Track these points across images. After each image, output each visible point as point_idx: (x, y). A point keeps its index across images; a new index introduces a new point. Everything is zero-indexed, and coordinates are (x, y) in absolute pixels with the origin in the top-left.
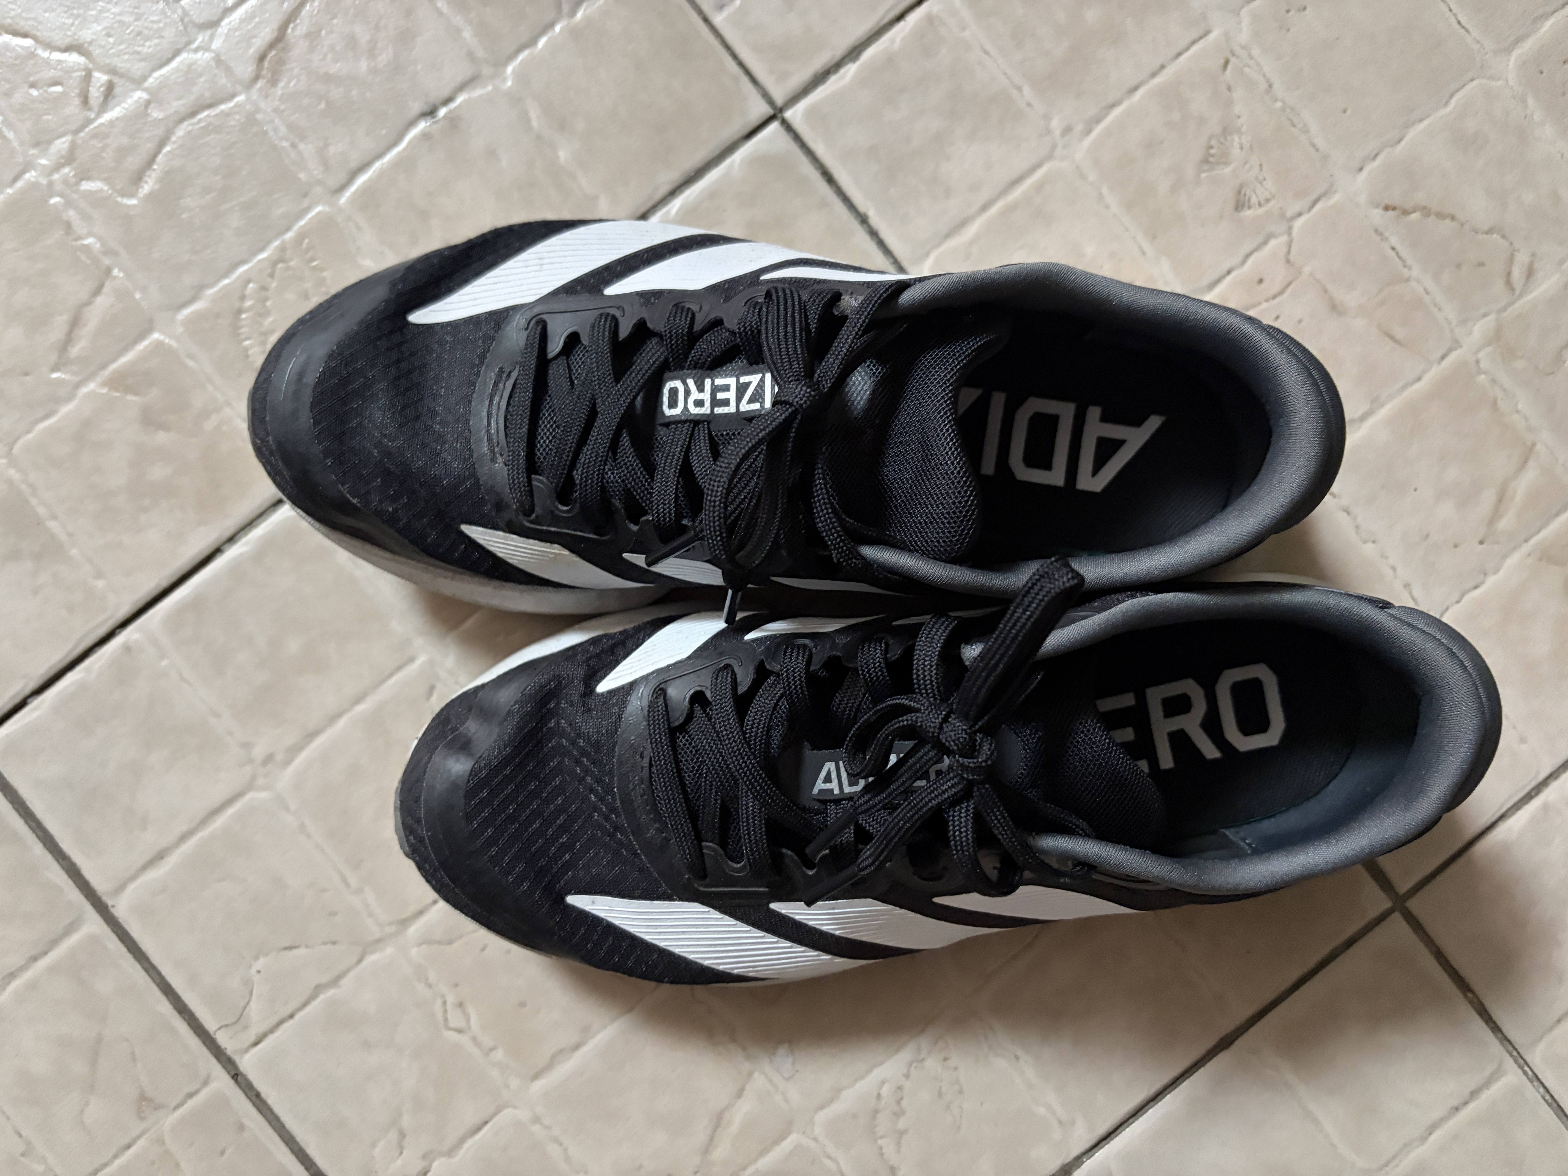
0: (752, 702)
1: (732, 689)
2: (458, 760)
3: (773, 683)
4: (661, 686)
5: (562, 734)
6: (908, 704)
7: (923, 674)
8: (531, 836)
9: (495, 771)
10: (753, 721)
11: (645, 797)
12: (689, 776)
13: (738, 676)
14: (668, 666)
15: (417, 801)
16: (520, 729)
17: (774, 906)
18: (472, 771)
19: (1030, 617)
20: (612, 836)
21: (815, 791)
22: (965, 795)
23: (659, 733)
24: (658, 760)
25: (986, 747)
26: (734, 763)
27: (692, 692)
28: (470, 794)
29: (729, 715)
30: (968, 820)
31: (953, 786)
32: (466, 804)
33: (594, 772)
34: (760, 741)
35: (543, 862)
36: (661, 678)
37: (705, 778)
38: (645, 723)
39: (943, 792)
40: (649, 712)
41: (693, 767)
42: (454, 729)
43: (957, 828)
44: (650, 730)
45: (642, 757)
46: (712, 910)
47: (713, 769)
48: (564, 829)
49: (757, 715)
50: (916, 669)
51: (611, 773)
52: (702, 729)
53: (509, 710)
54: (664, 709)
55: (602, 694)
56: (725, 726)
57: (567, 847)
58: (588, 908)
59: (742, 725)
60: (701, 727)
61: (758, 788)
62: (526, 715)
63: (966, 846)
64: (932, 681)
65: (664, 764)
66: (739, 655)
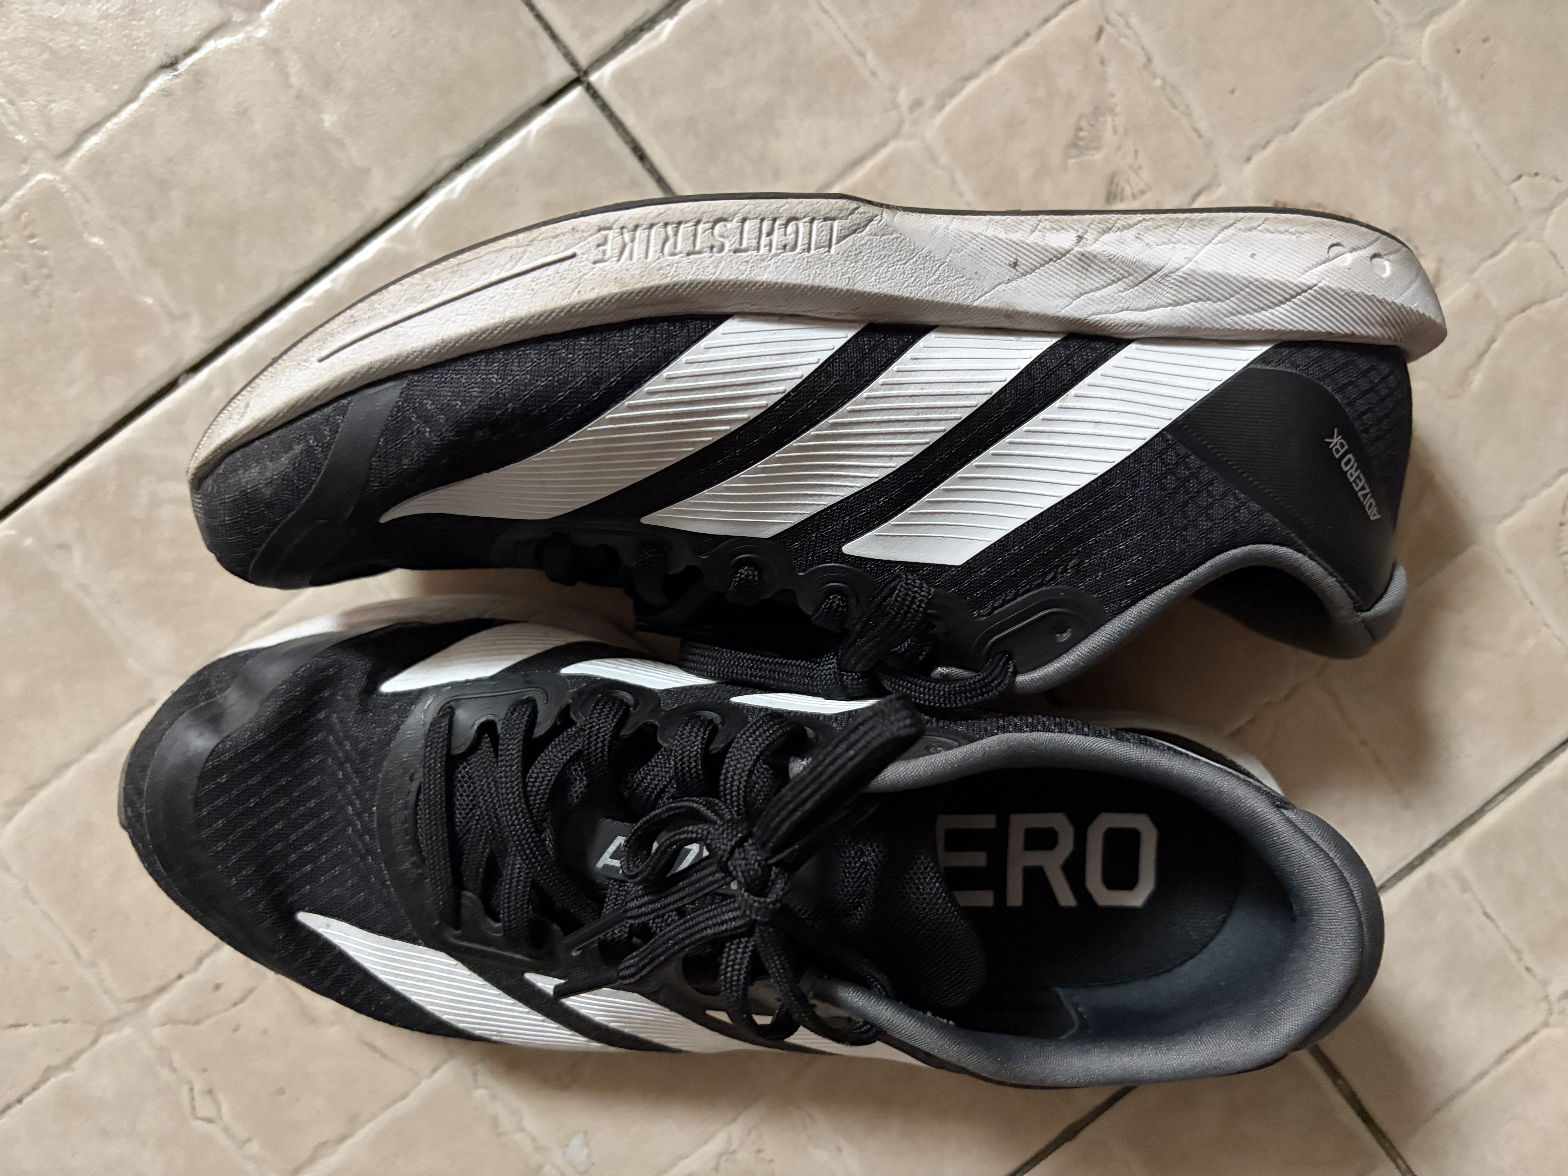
0: (542, 751)
1: (525, 731)
2: (201, 734)
3: (574, 735)
4: (452, 703)
5: (331, 730)
6: (705, 812)
7: (732, 777)
8: (270, 837)
9: (240, 757)
10: (538, 773)
11: (407, 825)
12: (460, 814)
13: (539, 715)
14: (467, 681)
15: (144, 769)
16: (281, 713)
17: (530, 976)
18: (213, 750)
19: (853, 758)
20: (363, 858)
21: (600, 865)
22: (749, 930)
23: (434, 757)
24: (428, 788)
25: (780, 885)
26: (506, 816)
27: (483, 720)
28: (206, 776)
29: (513, 760)
30: (744, 958)
31: (734, 919)
32: (198, 786)
33: (355, 783)
34: (541, 799)
35: (278, 868)
36: (453, 694)
37: (478, 820)
38: (423, 741)
39: (723, 923)
40: (429, 730)
41: (468, 805)
42: (211, 695)
43: (731, 963)
44: (426, 752)
45: (411, 780)
46: (460, 964)
47: (487, 814)
48: (312, 836)
49: (544, 768)
50: (727, 769)
51: (373, 788)
52: (485, 765)
53: (275, 690)
54: (446, 732)
55: (387, 695)
56: (507, 772)
57: (311, 857)
58: (321, 930)
59: (524, 776)
60: (484, 763)
61: (528, 851)
62: (293, 700)
63: (736, 986)
64: (739, 788)
65: (434, 794)
66: (549, 691)
